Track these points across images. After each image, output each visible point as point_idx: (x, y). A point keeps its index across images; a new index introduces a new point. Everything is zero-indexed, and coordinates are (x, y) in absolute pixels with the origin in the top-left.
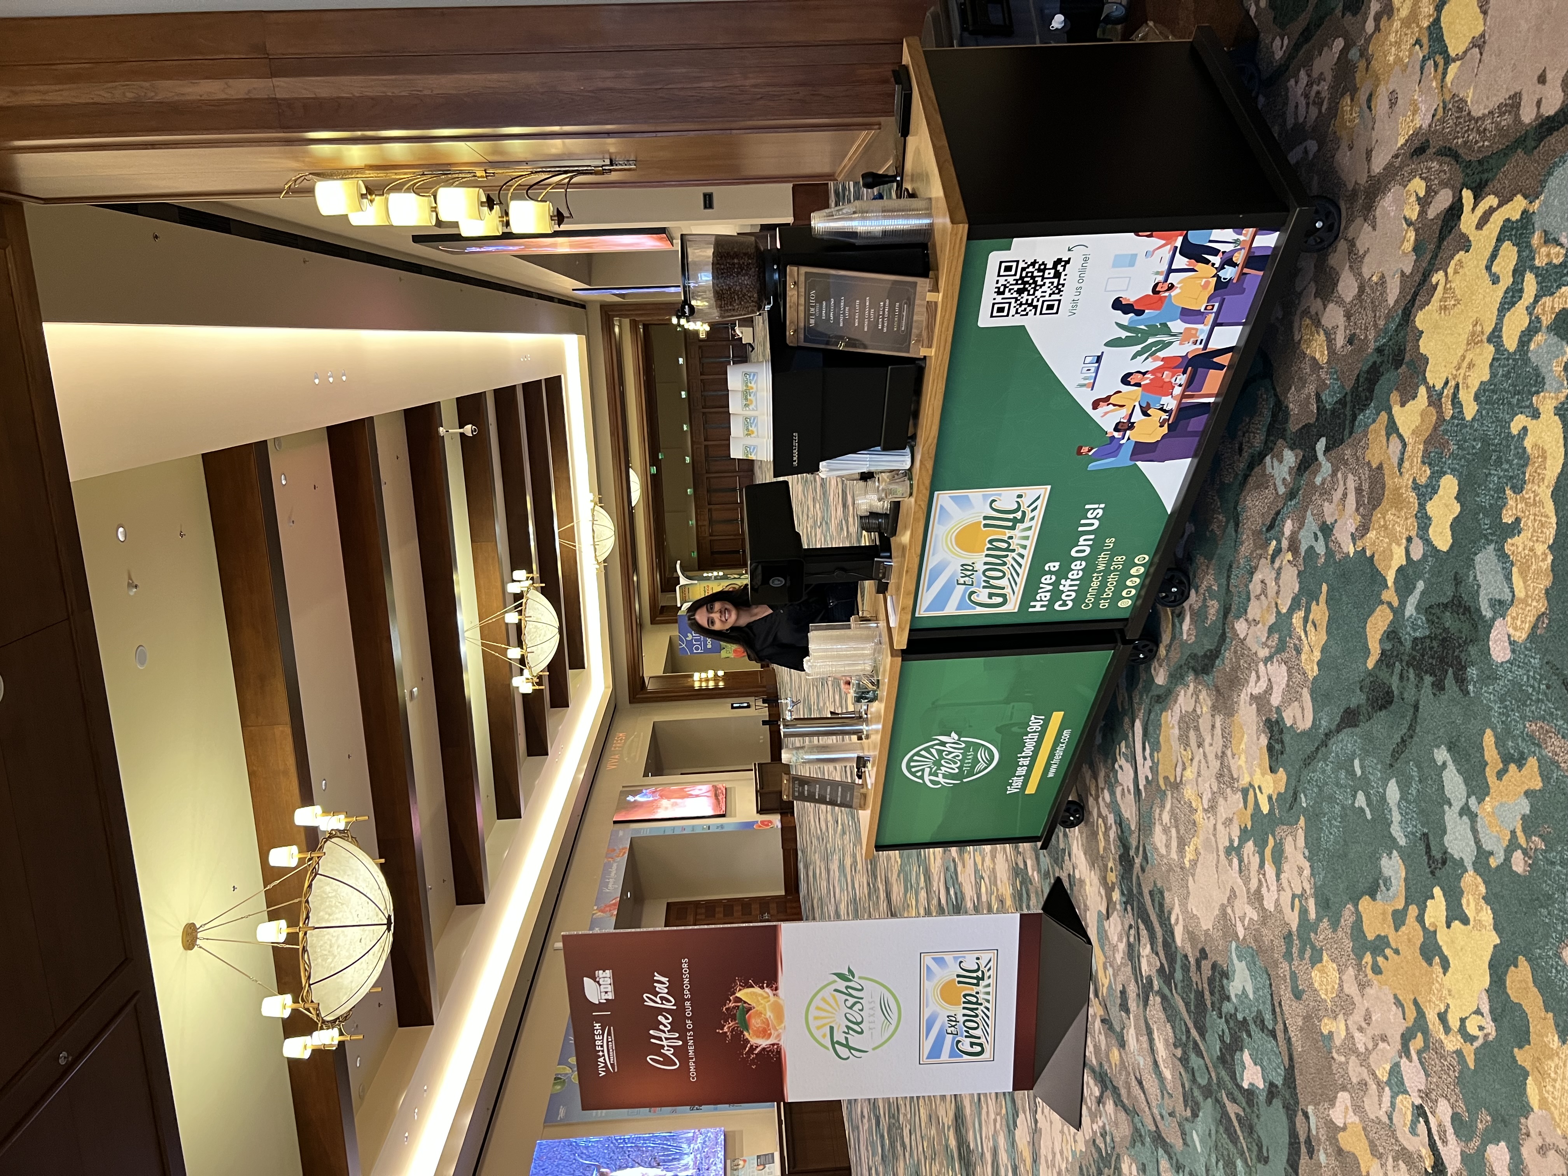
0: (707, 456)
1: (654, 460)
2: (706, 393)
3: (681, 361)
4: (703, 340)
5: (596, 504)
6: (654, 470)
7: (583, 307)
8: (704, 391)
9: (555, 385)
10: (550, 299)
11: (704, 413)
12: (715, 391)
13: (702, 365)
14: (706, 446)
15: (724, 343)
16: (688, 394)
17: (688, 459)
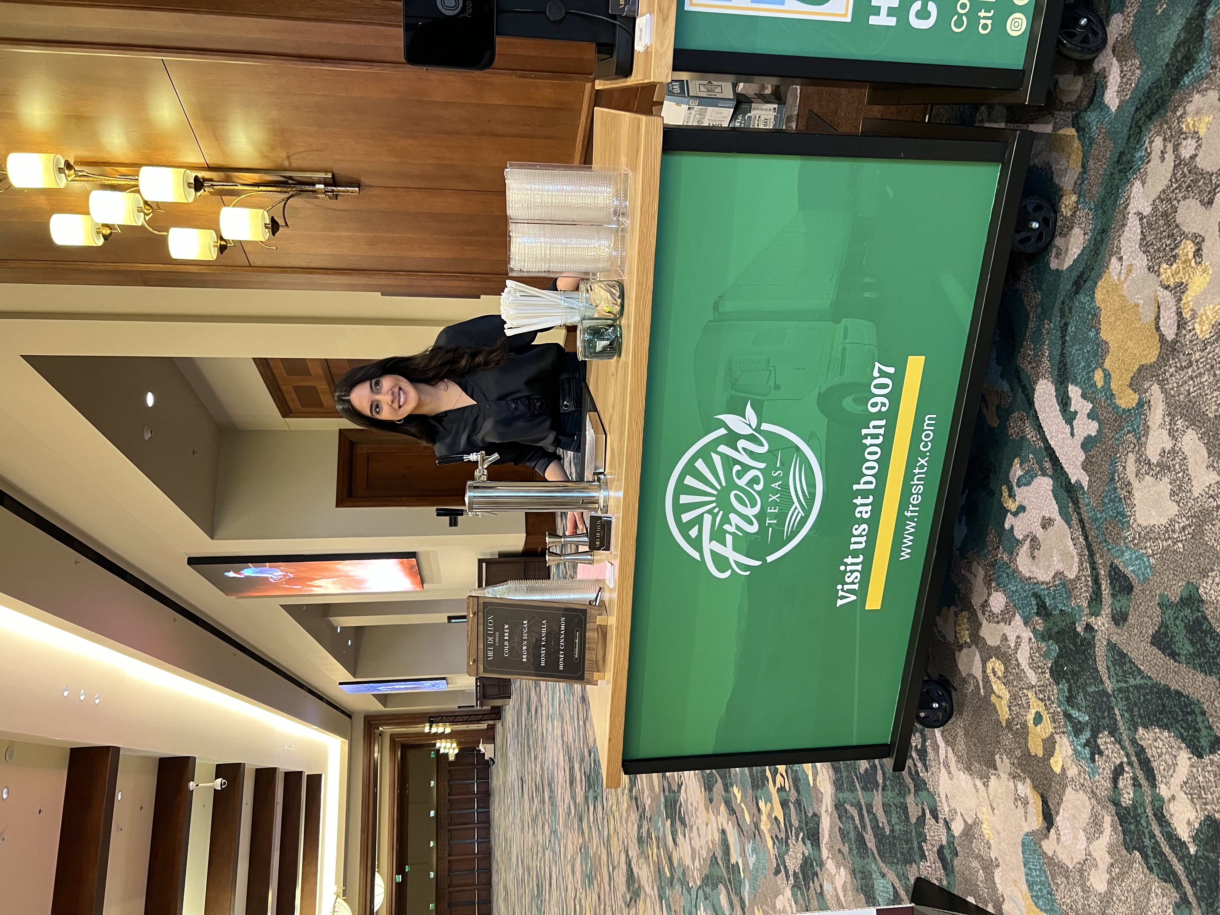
0: (450, 870)
1: (400, 870)
2: (452, 812)
3: (432, 783)
4: (452, 762)
5: (338, 896)
6: (399, 878)
7: (350, 717)
8: (451, 809)
9: (315, 781)
10: (321, 698)
11: (449, 830)
12: (461, 809)
13: (450, 787)
14: (449, 861)
15: (470, 767)
16: (437, 813)
17: (432, 874)
